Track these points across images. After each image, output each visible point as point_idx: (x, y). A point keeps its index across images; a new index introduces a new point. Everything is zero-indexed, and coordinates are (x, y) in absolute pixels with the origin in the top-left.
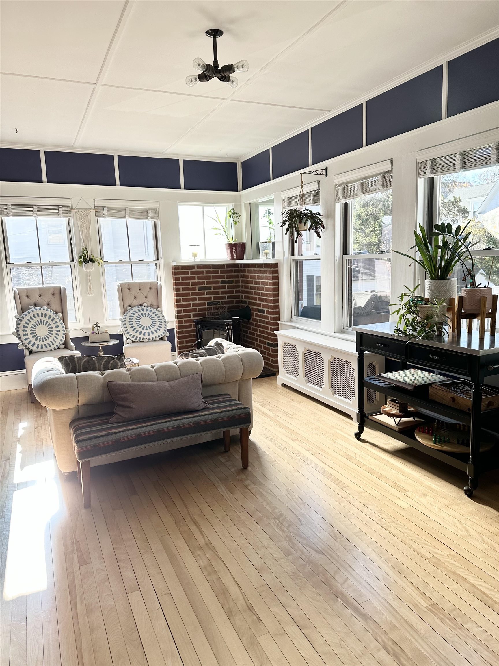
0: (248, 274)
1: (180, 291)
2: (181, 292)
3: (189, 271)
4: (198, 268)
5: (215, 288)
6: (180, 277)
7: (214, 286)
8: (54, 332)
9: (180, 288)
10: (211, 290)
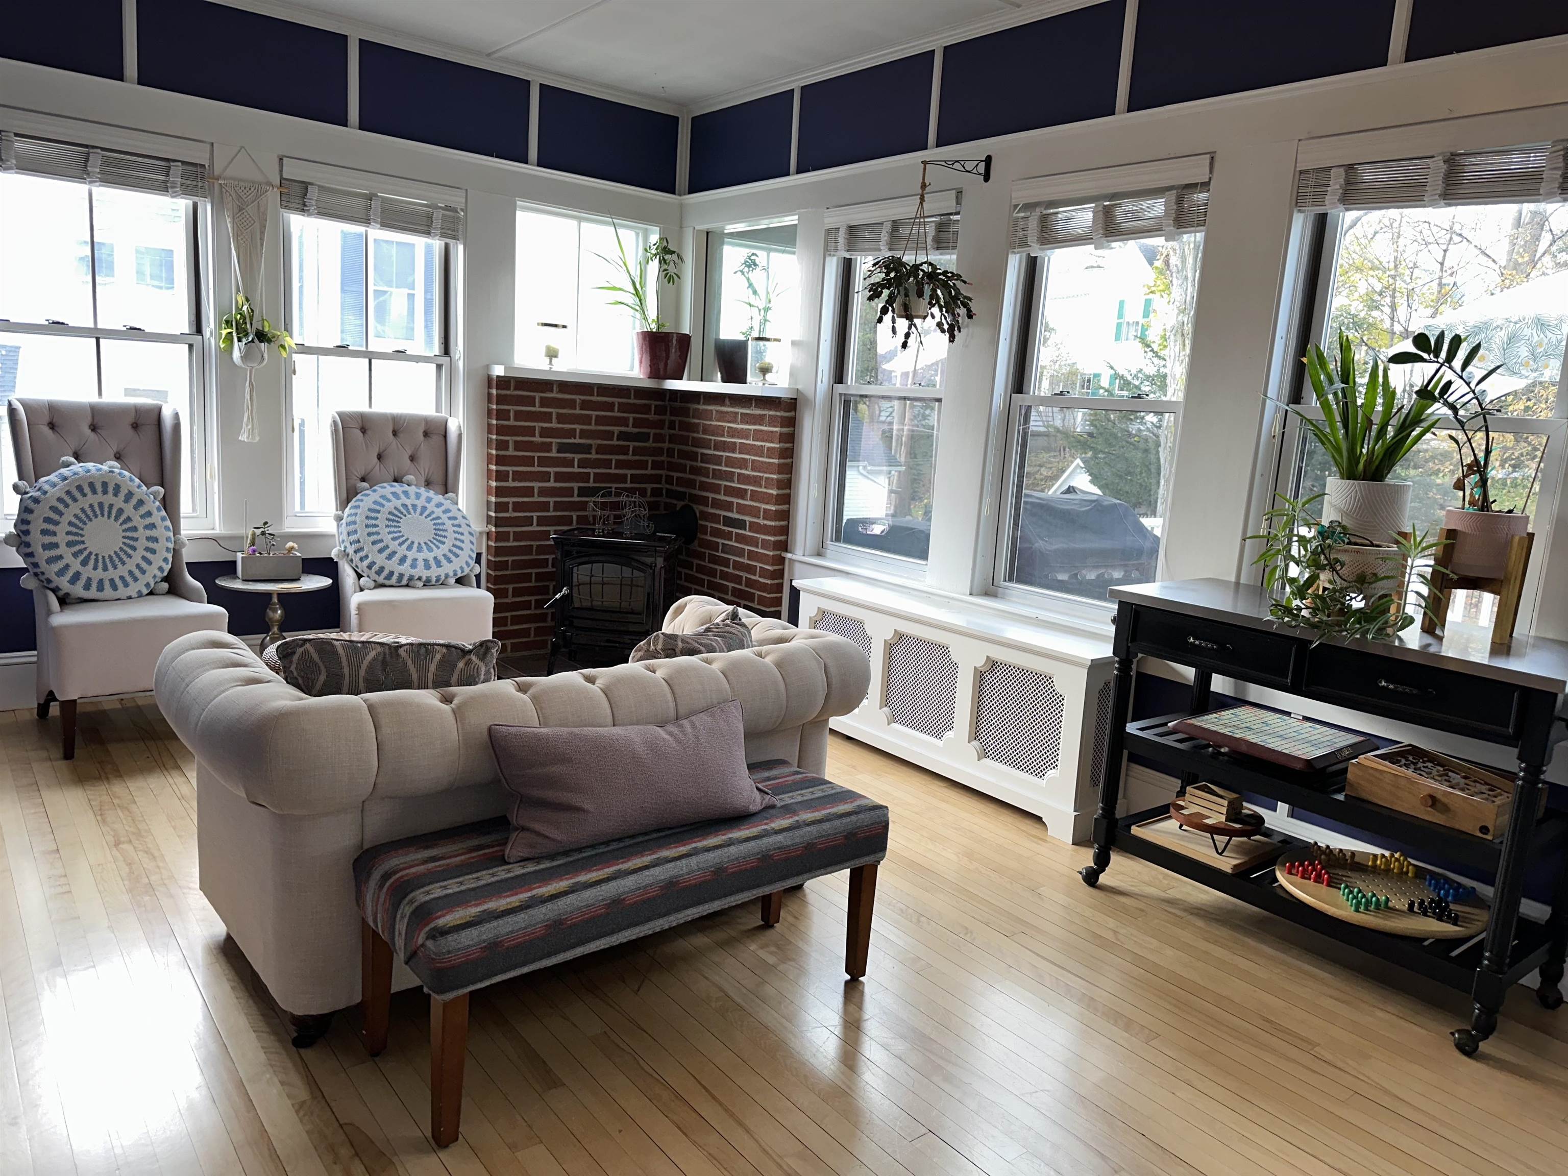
0: (697, 421)
1: (507, 449)
2: (511, 452)
3: (538, 396)
4: (560, 391)
5: (600, 450)
6: (509, 411)
7: (599, 445)
8: (142, 543)
9: (508, 441)
10: (590, 453)
